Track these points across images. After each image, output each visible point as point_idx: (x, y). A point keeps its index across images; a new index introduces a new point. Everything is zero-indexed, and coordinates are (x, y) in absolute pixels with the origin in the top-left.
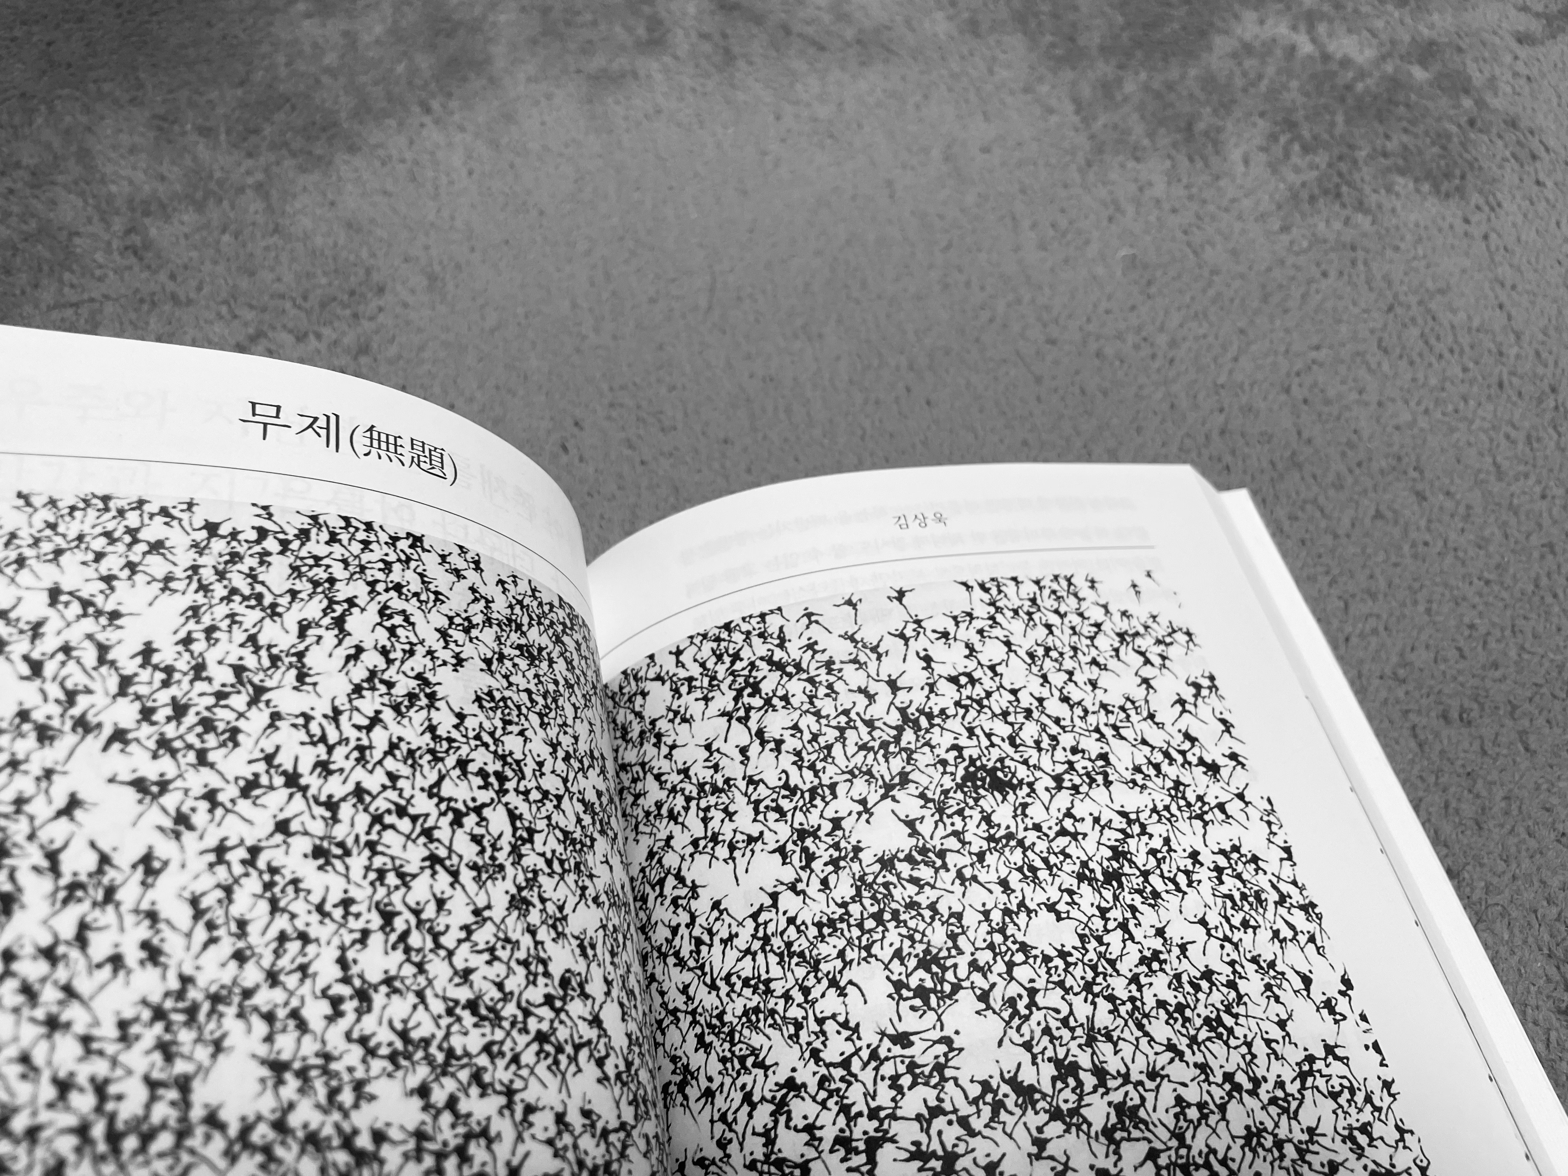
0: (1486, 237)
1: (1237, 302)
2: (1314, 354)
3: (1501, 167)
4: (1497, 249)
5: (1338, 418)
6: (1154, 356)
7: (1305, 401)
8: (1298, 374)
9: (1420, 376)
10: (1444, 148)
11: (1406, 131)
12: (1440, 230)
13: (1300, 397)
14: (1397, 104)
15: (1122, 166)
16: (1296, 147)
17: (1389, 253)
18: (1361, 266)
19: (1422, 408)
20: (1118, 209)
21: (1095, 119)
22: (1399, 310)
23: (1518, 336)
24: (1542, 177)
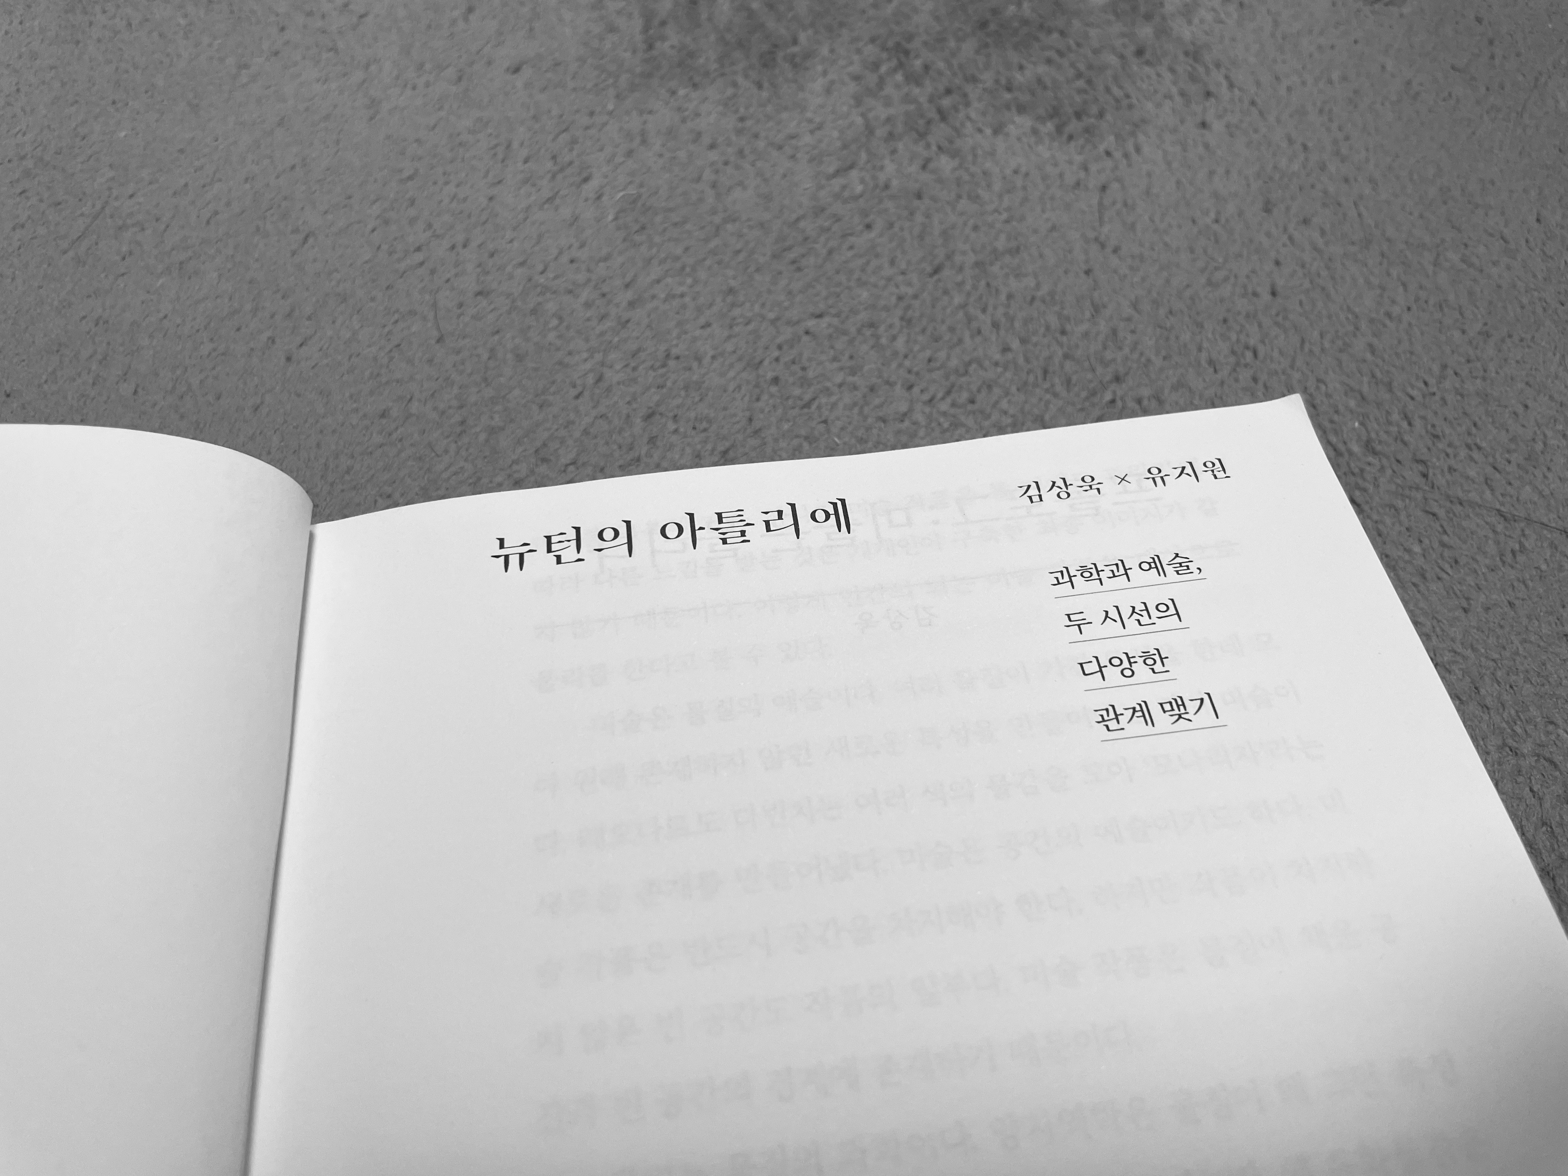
0: (1104, 188)
1: (741, 257)
2: (811, 323)
3: (1159, 105)
4: (1114, 203)
5: (808, 405)
6: (603, 318)
7: (776, 380)
8: (780, 347)
9: (942, 355)
10: (1089, 82)
11: (1049, 61)
12: (1044, 178)
13: (770, 375)
14: (1050, 31)
15: (673, 93)
16: (899, 77)
17: (963, 204)
18: (919, 218)
19: (926, 397)
20: (644, 142)
21: (663, 38)
22: (946, 273)
23: (1097, 309)
24: (1210, 117)
